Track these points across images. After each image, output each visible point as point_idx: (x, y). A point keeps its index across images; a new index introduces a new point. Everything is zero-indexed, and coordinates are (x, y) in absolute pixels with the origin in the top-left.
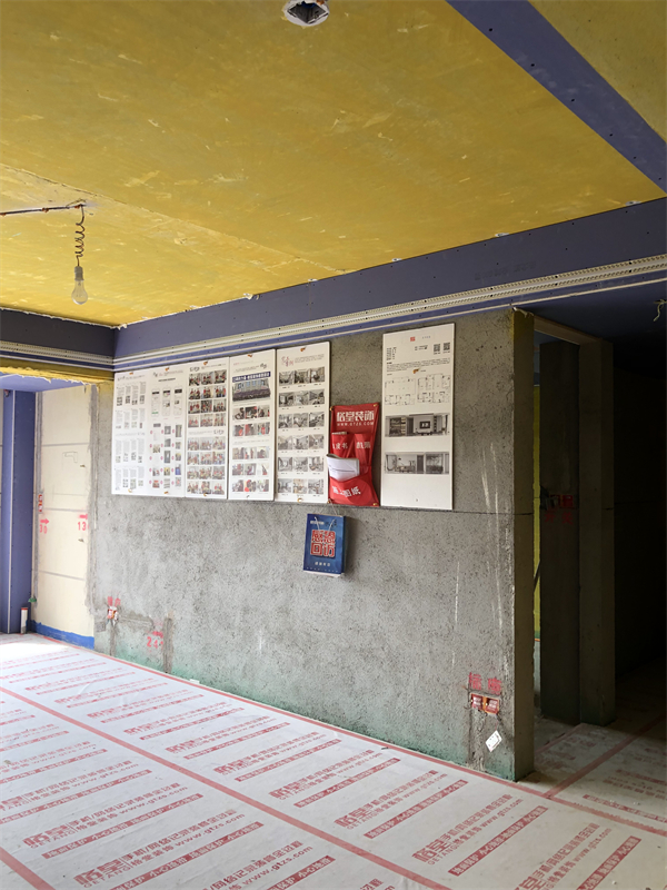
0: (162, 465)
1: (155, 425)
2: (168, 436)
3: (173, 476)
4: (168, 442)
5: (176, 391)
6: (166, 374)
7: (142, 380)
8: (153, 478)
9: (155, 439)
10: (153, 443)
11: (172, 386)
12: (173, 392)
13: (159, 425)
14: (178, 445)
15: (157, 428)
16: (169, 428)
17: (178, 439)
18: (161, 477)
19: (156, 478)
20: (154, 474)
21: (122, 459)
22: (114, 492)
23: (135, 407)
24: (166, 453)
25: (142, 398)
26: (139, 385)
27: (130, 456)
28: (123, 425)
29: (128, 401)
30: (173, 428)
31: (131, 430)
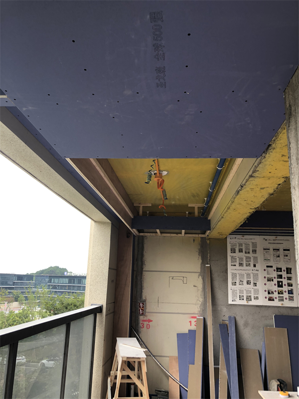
0: (276, 288)
1: (267, 267)
2: (280, 273)
3: (286, 295)
4: (280, 277)
5: (284, 250)
6: (274, 240)
7: (253, 241)
8: (268, 296)
9: (268, 273)
10: (267, 276)
11: (281, 247)
12: (281, 250)
13: (272, 267)
14: (289, 279)
15: (269, 269)
16: (281, 269)
17: (289, 275)
18: (276, 295)
19: (271, 295)
20: (269, 293)
21: (237, 284)
22: (230, 302)
23: (247, 255)
24: (278, 282)
25: (254, 251)
26: (251, 244)
27: (245, 282)
28: (237, 264)
29: (241, 251)
30: (284, 268)
31: (245, 267)
